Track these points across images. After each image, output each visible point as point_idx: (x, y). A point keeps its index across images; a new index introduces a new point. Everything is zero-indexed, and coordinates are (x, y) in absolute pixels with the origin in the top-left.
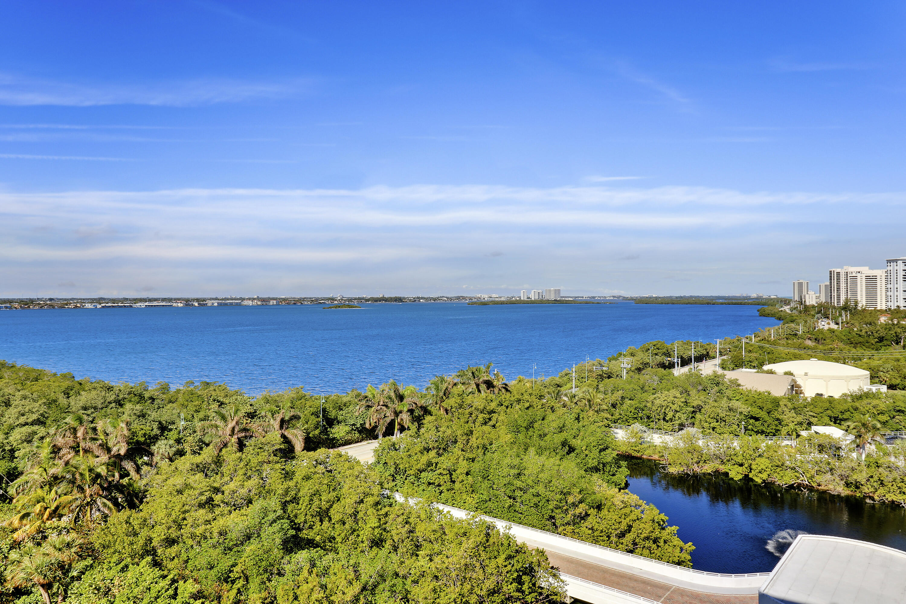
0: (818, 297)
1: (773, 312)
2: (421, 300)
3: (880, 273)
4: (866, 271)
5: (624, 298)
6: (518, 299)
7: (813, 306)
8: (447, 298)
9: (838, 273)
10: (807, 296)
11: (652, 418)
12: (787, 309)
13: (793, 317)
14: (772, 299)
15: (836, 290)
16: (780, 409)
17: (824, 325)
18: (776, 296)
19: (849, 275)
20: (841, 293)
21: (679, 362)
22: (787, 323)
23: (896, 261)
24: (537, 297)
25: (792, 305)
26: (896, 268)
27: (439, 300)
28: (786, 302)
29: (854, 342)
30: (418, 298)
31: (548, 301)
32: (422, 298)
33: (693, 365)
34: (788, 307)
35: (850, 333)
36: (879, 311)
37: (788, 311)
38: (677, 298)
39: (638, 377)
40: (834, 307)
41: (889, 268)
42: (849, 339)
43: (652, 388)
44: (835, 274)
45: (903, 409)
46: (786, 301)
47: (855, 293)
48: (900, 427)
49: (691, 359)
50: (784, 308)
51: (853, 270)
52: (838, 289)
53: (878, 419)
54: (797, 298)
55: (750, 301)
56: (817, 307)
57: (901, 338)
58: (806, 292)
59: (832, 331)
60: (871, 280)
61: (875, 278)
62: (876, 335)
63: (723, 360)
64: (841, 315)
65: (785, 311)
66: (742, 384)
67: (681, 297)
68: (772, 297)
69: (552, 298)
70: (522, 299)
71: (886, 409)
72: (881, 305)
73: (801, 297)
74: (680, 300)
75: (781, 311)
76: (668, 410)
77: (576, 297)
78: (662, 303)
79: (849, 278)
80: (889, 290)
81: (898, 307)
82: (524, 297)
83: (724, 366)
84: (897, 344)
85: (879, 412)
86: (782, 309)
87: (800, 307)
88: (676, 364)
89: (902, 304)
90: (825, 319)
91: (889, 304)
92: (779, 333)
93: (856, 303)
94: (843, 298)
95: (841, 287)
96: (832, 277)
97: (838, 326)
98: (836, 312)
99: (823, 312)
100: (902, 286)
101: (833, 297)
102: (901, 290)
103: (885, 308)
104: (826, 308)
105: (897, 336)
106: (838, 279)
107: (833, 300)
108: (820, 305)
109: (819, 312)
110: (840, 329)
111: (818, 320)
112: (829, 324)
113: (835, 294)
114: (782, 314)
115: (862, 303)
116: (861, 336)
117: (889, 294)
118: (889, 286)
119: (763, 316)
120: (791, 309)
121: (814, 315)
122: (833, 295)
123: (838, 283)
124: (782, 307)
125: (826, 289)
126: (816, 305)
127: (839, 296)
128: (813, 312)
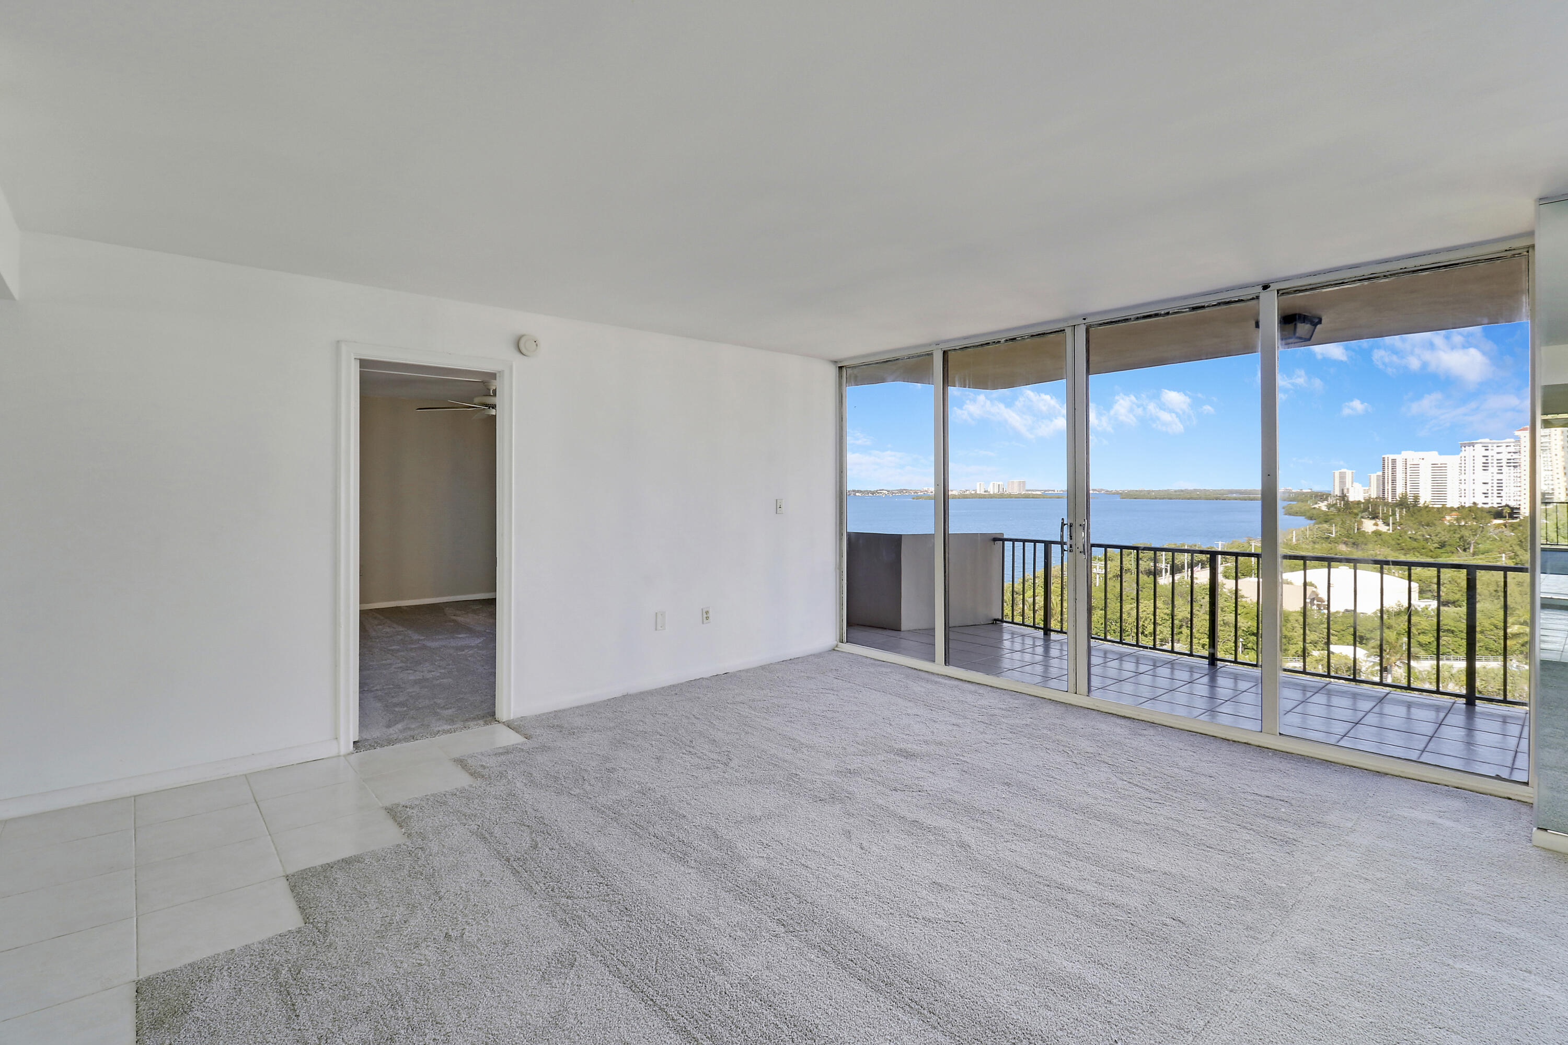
0: (1365, 492)
1: (1302, 510)
2: (857, 494)
3: (1452, 461)
5: (1107, 491)
6: (973, 492)
7: (1359, 503)
8: (888, 491)
9: (1394, 461)
10: (1351, 490)
11: (1127, 631)
12: (1323, 506)
13: (1328, 515)
14: (1304, 494)
15: (1390, 481)
16: (1289, 625)
17: (1369, 526)
18: (1311, 489)
19: (1408, 463)
20: (1397, 486)
21: (1169, 568)
22: (1320, 523)
23: (1473, 445)
24: (996, 491)
25: (1331, 501)
26: (1473, 453)
27: (878, 493)
28: (1323, 497)
29: (1405, 547)
30: (853, 491)
31: (1010, 496)
32: (858, 491)
33: (1186, 572)
34: (1326, 503)
35: (1401, 536)
36: (1447, 508)
37: (1324, 508)
38: (1176, 491)
39: (1113, 584)
40: (1387, 504)
41: (1463, 454)
42: (1399, 544)
43: (1130, 598)
44: (1390, 461)
45: (1453, 629)
46: (1323, 495)
47: (1416, 486)
48: (1448, 650)
49: (1184, 565)
50: (1319, 505)
52: (1394, 481)
53: (1419, 640)
54: (1337, 492)
56: (1363, 503)
57: (1469, 544)
58: (1350, 485)
59: (1377, 533)
60: (1439, 471)
61: (1444, 466)
62: (1436, 539)
63: (1226, 567)
64: (1394, 514)
65: (1319, 509)
66: (1245, 596)
67: (1182, 491)
68: (1304, 491)
69: (1016, 491)
70: (978, 492)
71: (1428, 629)
72: (1453, 501)
73: (1343, 490)
74: (1180, 495)
75: (1314, 508)
76: (1147, 622)
77: (1046, 491)
78: (1156, 498)
79: (1408, 467)
80: (1463, 482)
81: (1474, 503)
82: (980, 490)
83: (1227, 575)
84: (1465, 550)
85: (1419, 631)
86: (1316, 506)
87: (1340, 504)
88: (1164, 571)
89: (1480, 501)
90: (1373, 518)
91: (1463, 500)
92: (1306, 535)
93: (1416, 498)
94: (1400, 491)
95: (1397, 477)
96: (1386, 465)
97: (1387, 528)
98: (1388, 511)
99: (1370, 510)
100: (1481, 476)
101: (1386, 490)
102: (1479, 482)
103: (1456, 506)
104: (1375, 505)
105: (1465, 541)
106: (1394, 468)
107: (1386, 494)
108: (1368, 501)
109: (1366, 509)
110: (1391, 531)
111: (1363, 520)
112: (1376, 524)
113: (1389, 487)
114: (1315, 512)
115: (1426, 497)
116: (1415, 540)
117: (1463, 487)
118: (1463, 477)
119: (1290, 514)
120: (1329, 506)
121: (1357, 514)
122: (1386, 488)
123: (1394, 472)
124: (1316, 503)
125: (1378, 481)
126: (1363, 501)
127: (1394, 490)
128: (1355, 511)
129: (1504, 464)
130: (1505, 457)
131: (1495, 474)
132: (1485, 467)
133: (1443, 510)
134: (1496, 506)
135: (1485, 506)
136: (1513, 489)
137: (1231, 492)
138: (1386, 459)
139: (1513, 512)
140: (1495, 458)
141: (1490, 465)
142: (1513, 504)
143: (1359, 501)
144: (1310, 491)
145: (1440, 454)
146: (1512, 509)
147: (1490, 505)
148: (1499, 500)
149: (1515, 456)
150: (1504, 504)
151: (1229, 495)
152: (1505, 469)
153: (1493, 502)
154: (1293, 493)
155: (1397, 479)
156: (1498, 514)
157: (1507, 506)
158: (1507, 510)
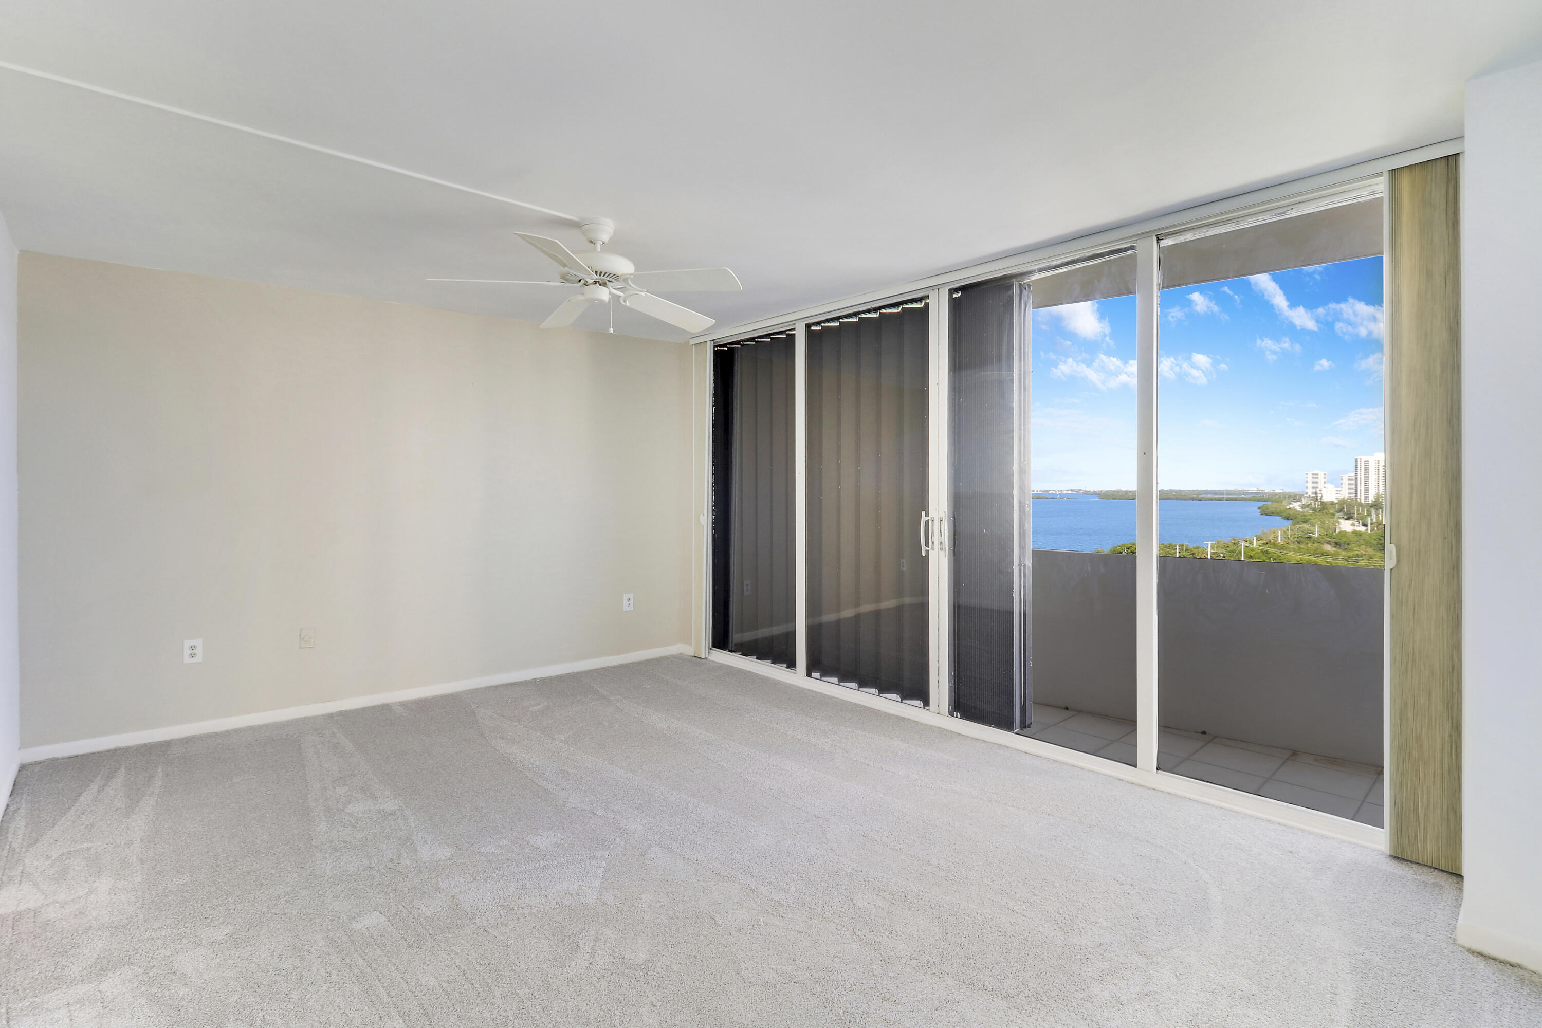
0: (1338, 492)
1: (1278, 510)
5: (1085, 492)
7: (1332, 503)
9: (1367, 462)
10: (1324, 491)
12: (1296, 506)
13: (1305, 516)
14: (1276, 494)
15: (1363, 482)
17: (1346, 526)
18: (1283, 490)
20: (1370, 487)
22: (1298, 523)
25: (1304, 501)
28: (1296, 498)
34: (1300, 503)
35: (1382, 536)
37: (1299, 509)
40: (1361, 505)
44: (1363, 463)
46: (1296, 496)
50: (1294, 506)
52: (1366, 482)
54: (1310, 493)
55: (1248, 496)
56: (1337, 503)
58: (1323, 486)
59: (1357, 534)
64: (1369, 514)
65: (1295, 509)
68: (1277, 491)
73: (1316, 491)
75: (1290, 509)
86: (1291, 506)
87: (1315, 504)
90: (1348, 518)
92: (1288, 535)
94: (1372, 491)
95: (1370, 478)
96: (1359, 467)
97: (1366, 528)
98: (1363, 511)
99: (1345, 510)
101: (1359, 491)
104: (1351, 506)
106: (1366, 469)
107: (1359, 495)
108: (1342, 502)
109: (1341, 510)
110: (1369, 532)
111: (1339, 520)
112: (1354, 525)
113: (1361, 488)
114: (1291, 512)
119: (1267, 515)
120: (1303, 507)
121: (1333, 515)
122: (1359, 489)
123: (1366, 474)
124: (1290, 504)
125: (1350, 482)
126: (1336, 502)
127: (1367, 490)
128: (1332, 511)
138: (1359, 461)
143: (1333, 502)
144: (1282, 491)
151: (1204, 496)
154: (1266, 493)
155: (1370, 480)
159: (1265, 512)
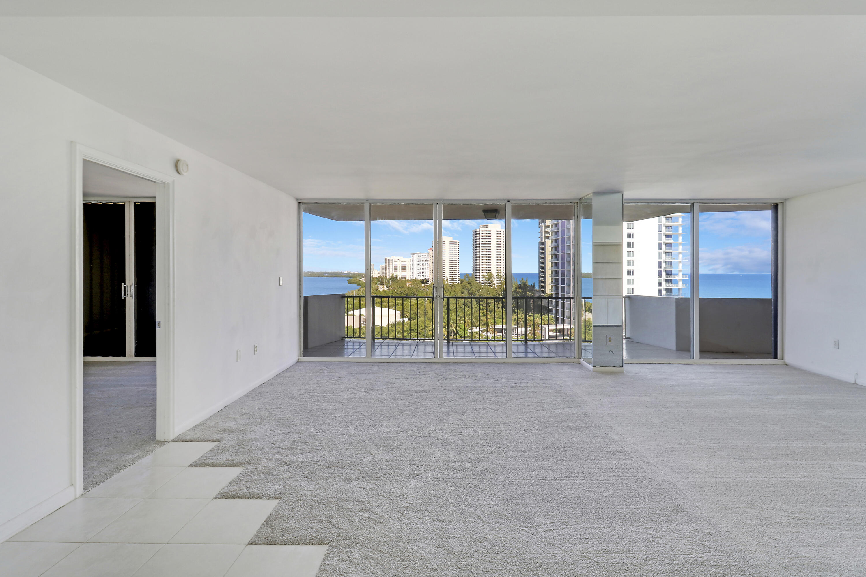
0: (379, 273)
1: (355, 282)
3: (408, 260)
4: (402, 259)
9: (389, 260)
10: (373, 272)
12: (363, 279)
14: (355, 274)
15: (387, 269)
17: (381, 288)
19: (394, 261)
23: (415, 254)
25: (365, 277)
26: (415, 258)
35: (392, 292)
40: (386, 279)
41: (412, 258)
45: (414, 329)
47: (396, 270)
51: (395, 258)
52: (389, 268)
55: (343, 275)
59: (385, 292)
60: (404, 263)
61: (406, 263)
62: (405, 293)
64: (389, 283)
65: (362, 281)
72: (408, 278)
73: (370, 273)
79: (394, 262)
80: (411, 269)
81: (415, 278)
86: (360, 280)
87: (370, 279)
89: (417, 276)
90: (382, 285)
91: (411, 276)
92: (358, 292)
93: (397, 276)
94: (391, 273)
96: (386, 262)
97: (387, 289)
98: (387, 281)
99: (381, 281)
100: (417, 267)
102: (417, 269)
103: (409, 279)
104: (383, 279)
105: (414, 293)
106: (389, 263)
107: (386, 274)
108: (380, 277)
109: (379, 281)
110: (389, 290)
111: (378, 285)
112: (383, 287)
113: (387, 271)
114: (360, 282)
115: (400, 276)
116: (398, 293)
117: (411, 271)
118: (412, 267)
119: (351, 284)
123: (389, 265)
124: (360, 278)
125: (383, 268)
127: (389, 272)
128: (376, 282)
129: (424, 262)
130: (424, 259)
131: (421, 266)
132: (419, 263)
133: (406, 281)
134: (422, 279)
135: (418, 279)
136: (427, 272)
137: (325, 273)
138: (386, 259)
139: (427, 281)
140: (421, 260)
141: (420, 262)
142: (427, 278)
143: (377, 277)
145: (403, 258)
146: (427, 280)
147: (420, 279)
148: (422, 277)
149: (428, 259)
150: (424, 278)
152: (424, 264)
153: (421, 277)
156: (423, 282)
157: (425, 279)
158: (425, 281)
159: (350, 283)
